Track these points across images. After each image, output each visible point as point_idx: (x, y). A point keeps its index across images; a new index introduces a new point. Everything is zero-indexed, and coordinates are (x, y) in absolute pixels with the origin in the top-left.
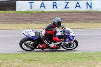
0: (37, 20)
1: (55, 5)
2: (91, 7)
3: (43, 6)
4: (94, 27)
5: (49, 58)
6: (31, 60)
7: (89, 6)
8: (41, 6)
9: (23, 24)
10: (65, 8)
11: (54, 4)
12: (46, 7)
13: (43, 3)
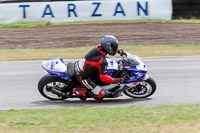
0: (37, 42)
1: (73, 10)
2: (146, 12)
3: (48, 12)
4: (153, 54)
5: (61, 119)
6: (25, 124)
7: (141, 12)
8: (45, 14)
9: (9, 50)
10: (94, 15)
11: (72, 7)
12: (54, 14)
13: (48, 6)
